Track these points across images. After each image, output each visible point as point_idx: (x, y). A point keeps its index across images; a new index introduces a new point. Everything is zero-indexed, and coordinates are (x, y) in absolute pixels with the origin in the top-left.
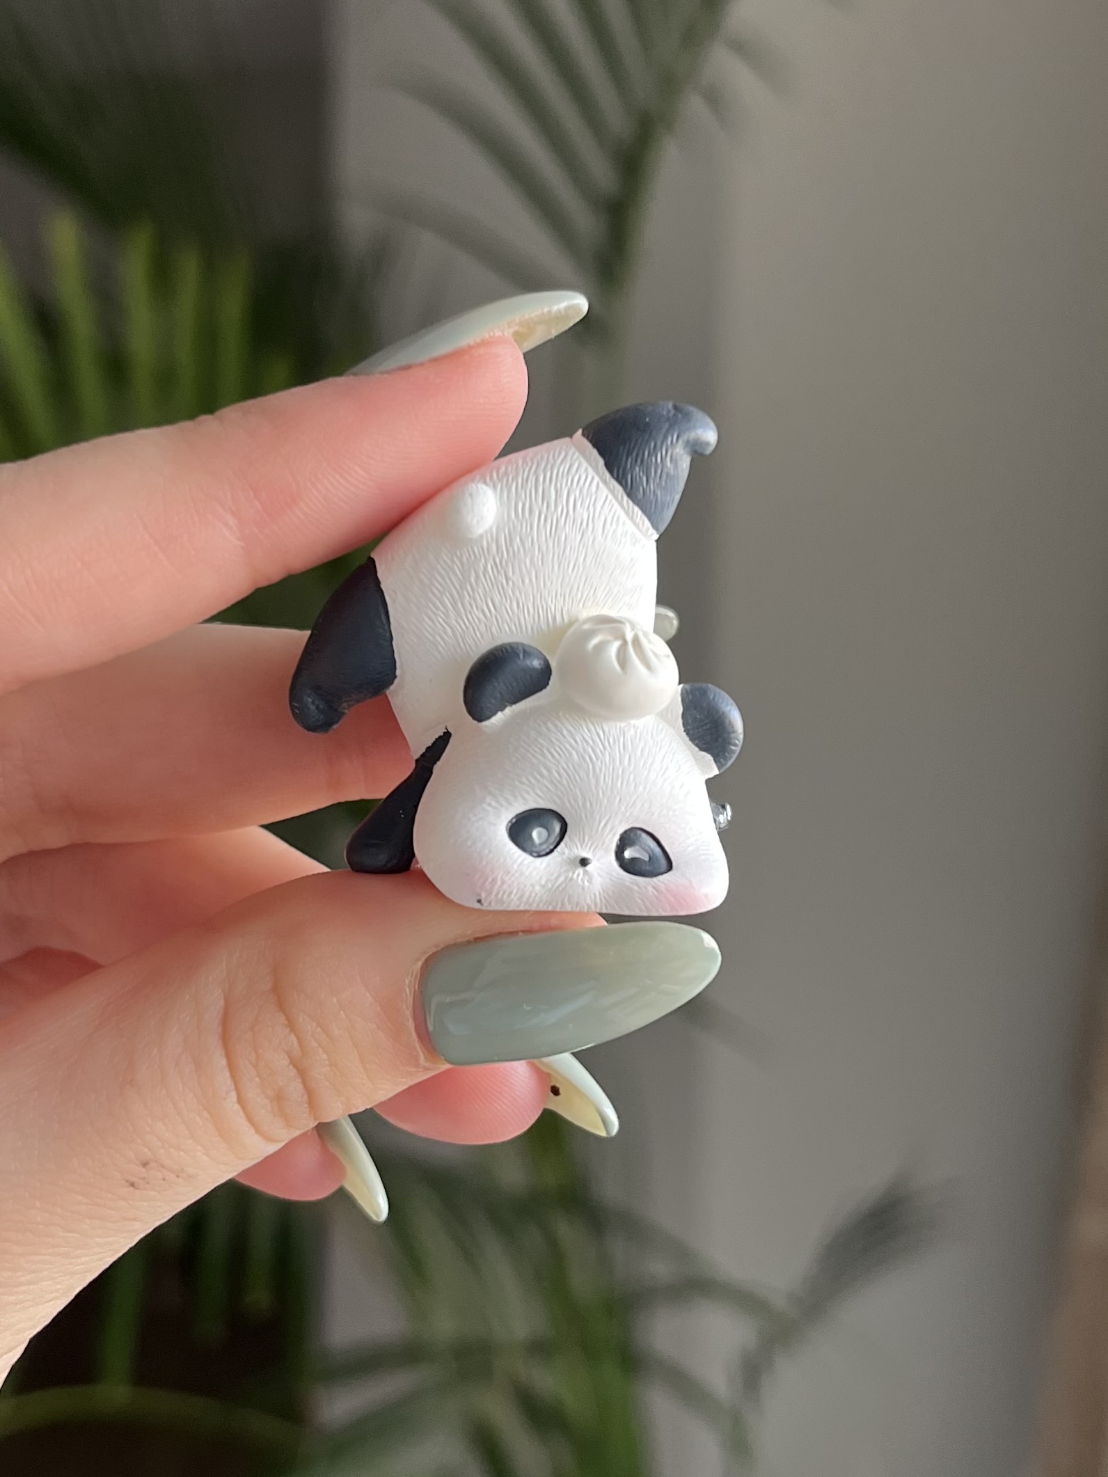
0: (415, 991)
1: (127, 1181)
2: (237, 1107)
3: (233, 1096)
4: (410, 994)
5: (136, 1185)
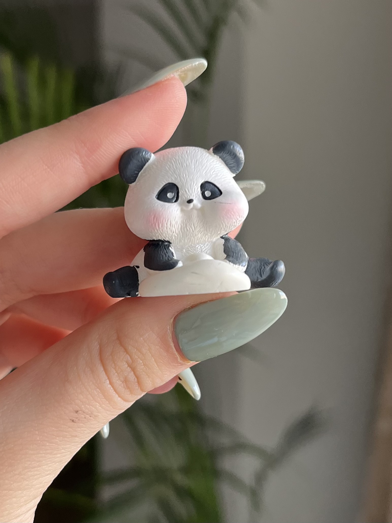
0: (172, 331)
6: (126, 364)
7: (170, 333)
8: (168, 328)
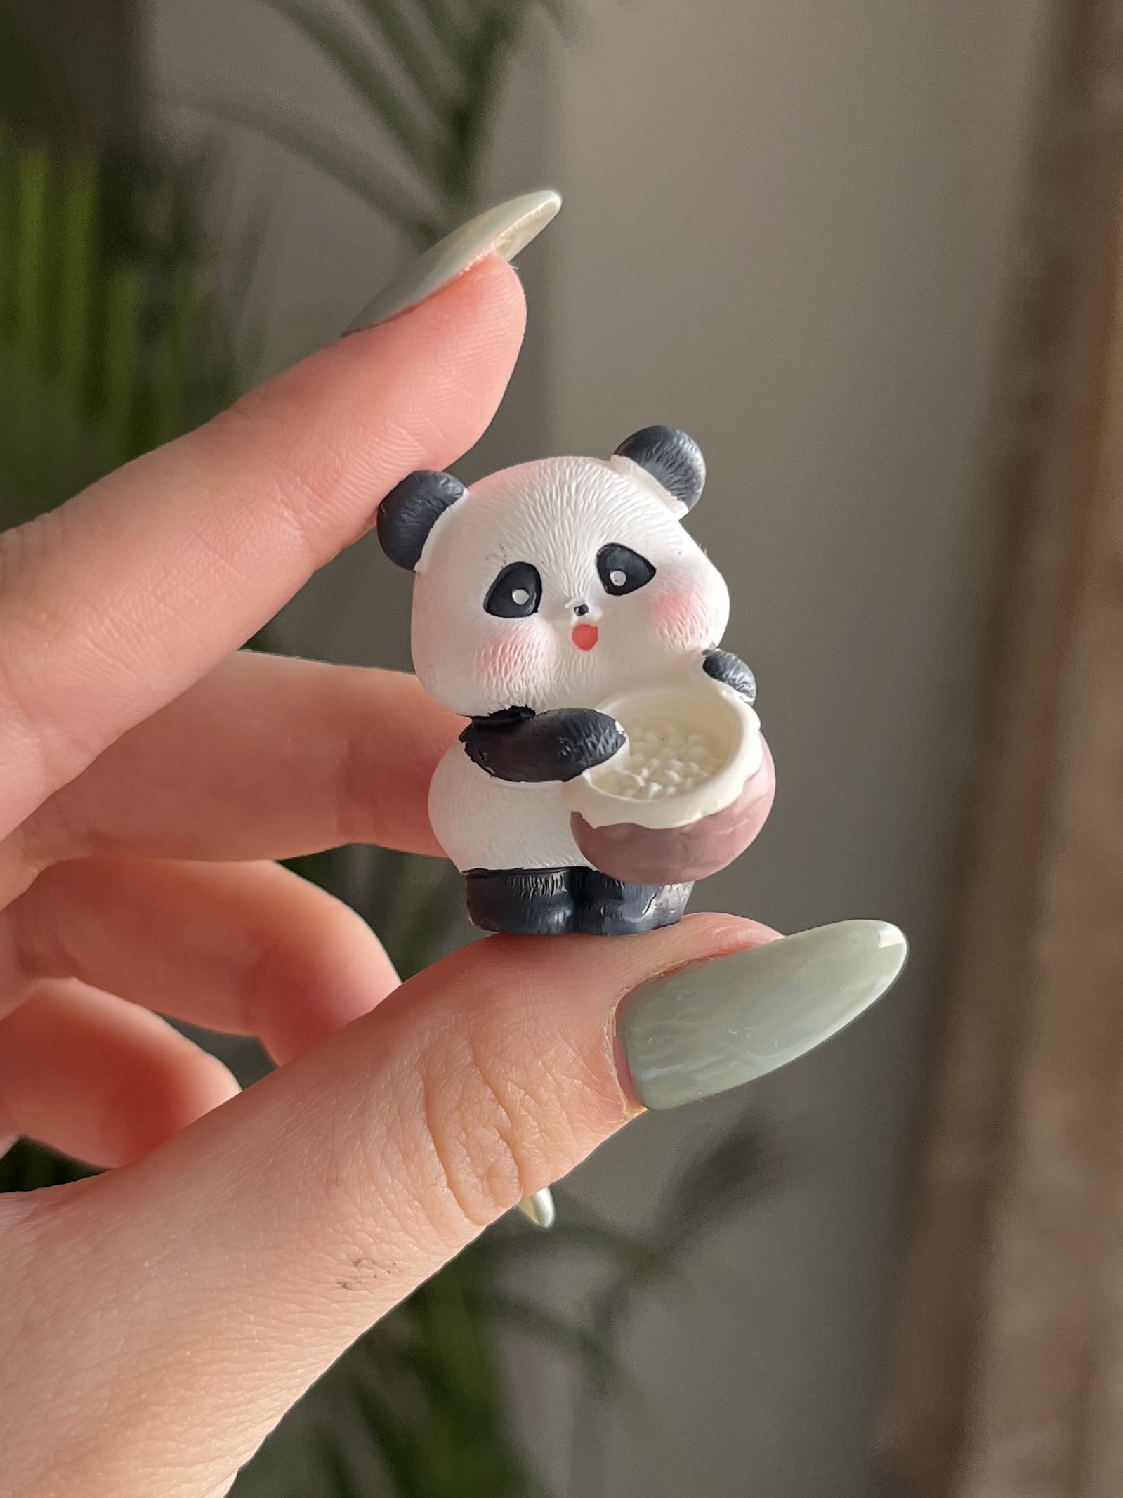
1: (339, 1283)
2: (447, 1191)
3: (443, 1180)
4: (610, 1041)
5: (348, 1285)
7: (608, 1042)
8: (605, 1029)
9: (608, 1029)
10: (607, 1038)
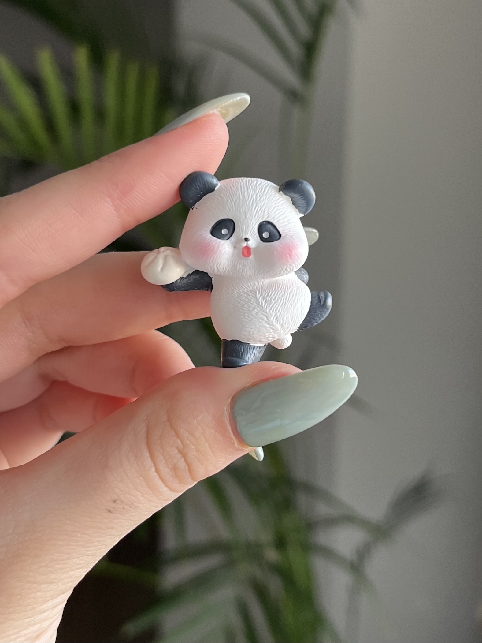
0: (229, 412)
6: (176, 450)
7: (227, 415)
8: (225, 408)
9: (227, 409)
10: (226, 412)
